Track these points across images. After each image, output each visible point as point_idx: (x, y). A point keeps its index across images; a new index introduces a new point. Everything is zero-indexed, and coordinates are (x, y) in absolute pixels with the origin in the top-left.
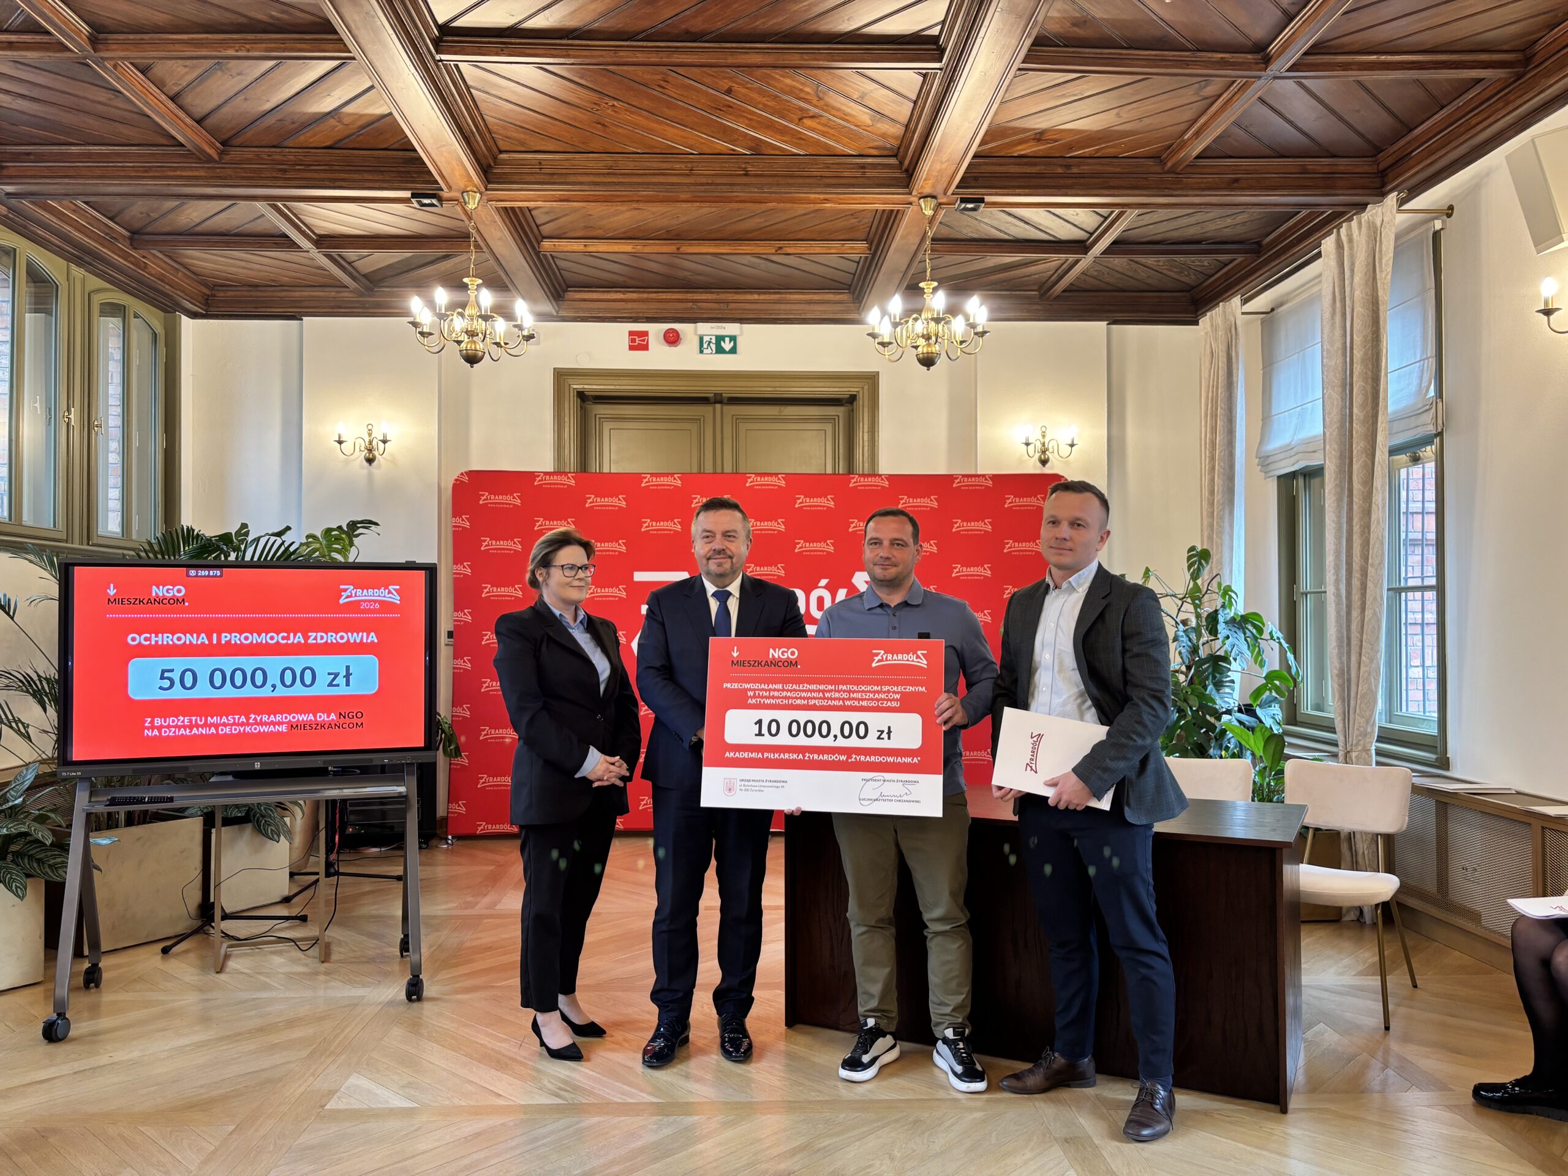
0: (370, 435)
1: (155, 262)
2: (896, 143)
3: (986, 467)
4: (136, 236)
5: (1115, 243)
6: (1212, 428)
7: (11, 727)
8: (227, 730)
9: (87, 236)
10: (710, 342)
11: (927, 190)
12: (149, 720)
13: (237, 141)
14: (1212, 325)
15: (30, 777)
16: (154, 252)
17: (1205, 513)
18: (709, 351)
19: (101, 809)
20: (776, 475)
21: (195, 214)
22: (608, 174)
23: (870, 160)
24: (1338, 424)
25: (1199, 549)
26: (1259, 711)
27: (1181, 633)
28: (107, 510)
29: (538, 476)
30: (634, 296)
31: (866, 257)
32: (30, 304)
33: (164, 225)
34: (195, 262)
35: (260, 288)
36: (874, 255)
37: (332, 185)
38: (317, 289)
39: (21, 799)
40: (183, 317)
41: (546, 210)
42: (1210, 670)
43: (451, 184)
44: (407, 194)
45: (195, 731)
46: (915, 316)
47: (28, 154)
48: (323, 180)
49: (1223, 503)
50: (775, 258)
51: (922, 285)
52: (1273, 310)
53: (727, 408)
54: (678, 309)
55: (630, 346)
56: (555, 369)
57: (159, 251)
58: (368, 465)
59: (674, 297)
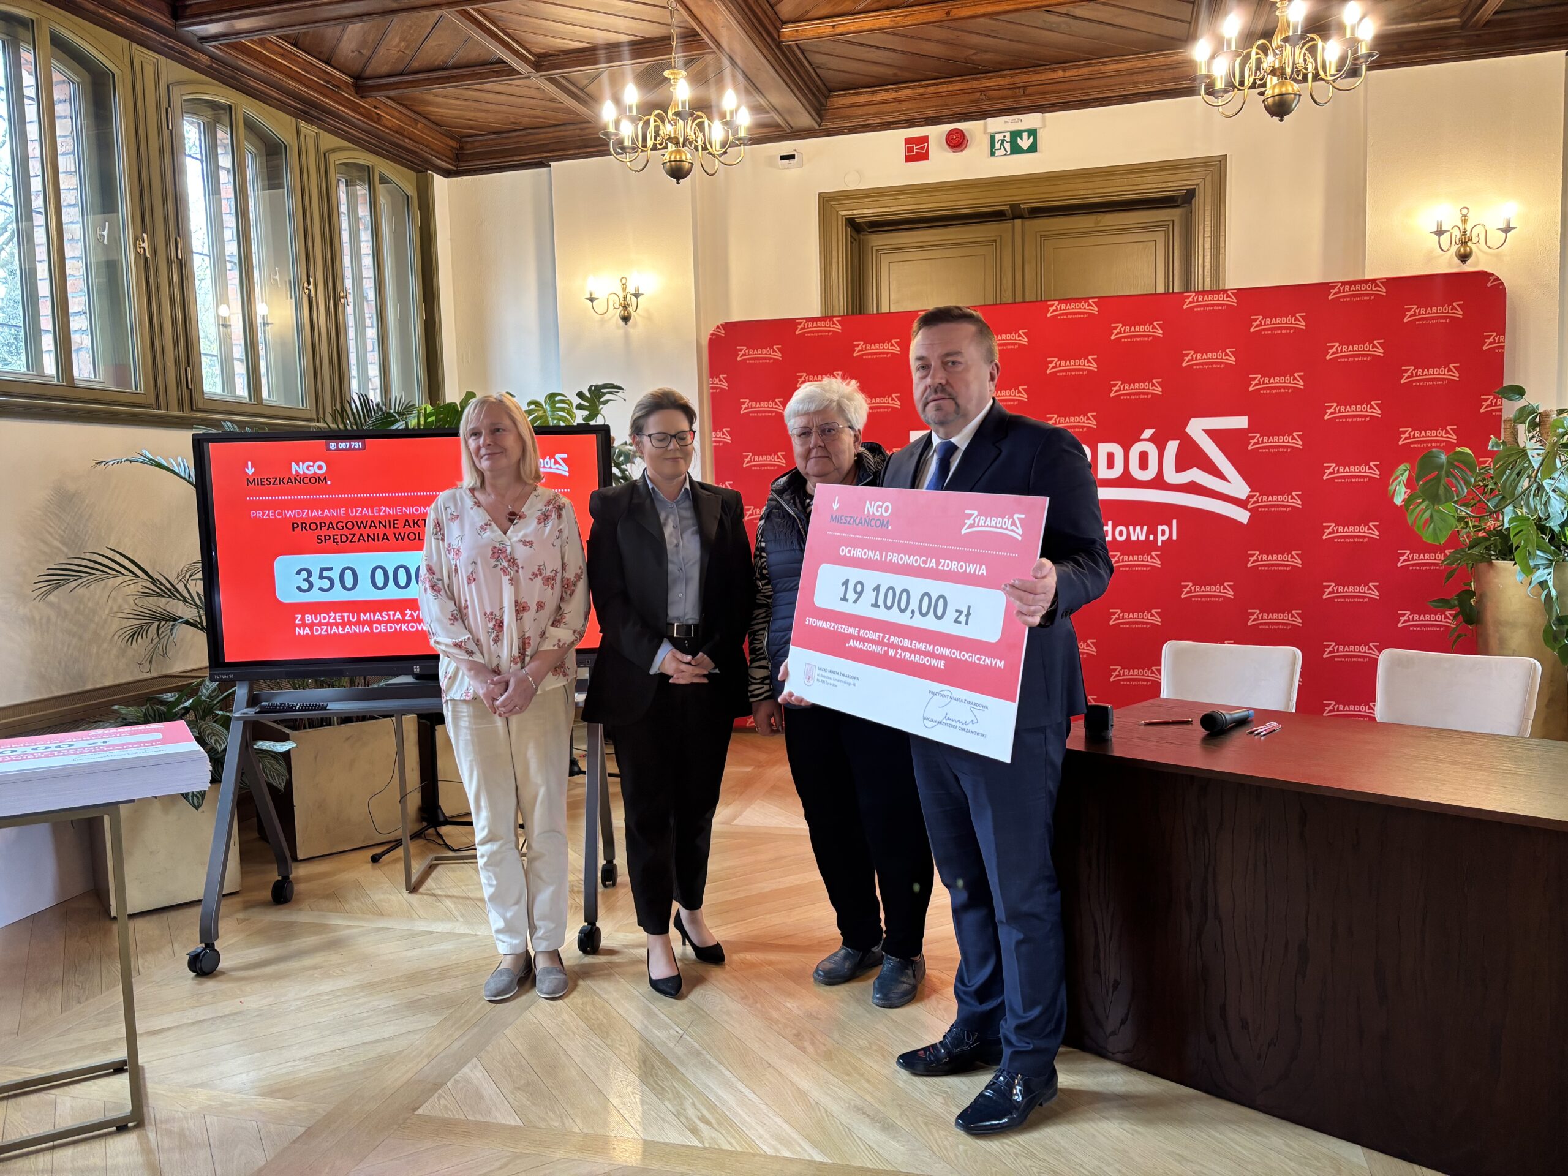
3: (1377, 269)
8: (382, 628)
9: (304, 85)
10: (1003, 141)
12: (299, 616)
16: (384, 100)
18: (1003, 152)
20: (1086, 299)
29: (800, 323)
30: (909, 92)
35: (504, 135)
38: (562, 128)
40: (433, 175)
45: (347, 629)
46: (1260, 42)
53: (1028, 223)
54: (962, 103)
55: (906, 157)
56: (820, 194)
57: (388, 98)
58: (623, 323)
59: (956, 88)
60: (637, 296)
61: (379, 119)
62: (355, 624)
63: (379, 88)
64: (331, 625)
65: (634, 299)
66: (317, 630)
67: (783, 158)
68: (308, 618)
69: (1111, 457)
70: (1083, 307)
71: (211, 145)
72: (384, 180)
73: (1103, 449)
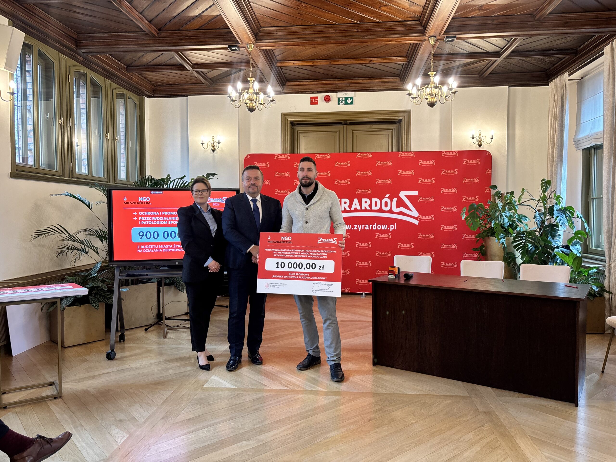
0: (213, 141)
1: (135, 77)
2: (419, 15)
3: (455, 148)
4: (128, 67)
5: (512, 52)
6: (554, 129)
7: (92, 249)
8: (166, 250)
9: (111, 68)
10: (342, 100)
11: (432, 34)
12: (139, 246)
13: (163, 29)
14: (555, 86)
15: (99, 266)
16: (135, 73)
17: (549, 165)
18: (342, 103)
19: (124, 277)
21: (149, 58)
22: (303, 34)
23: (408, 23)
24: (610, 126)
25: (546, 180)
26: (571, 247)
27: (537, 215)
28: (121, 171)
29: (276, 155)
30: (312, 83)
31: (406, 63)
32: (92, 94)
33: (137, 63)
34: (149, 76)
35: (172, 86)
36: (409, 62)
37: (199, 44)
38: (193, 85)
39: (96, 274)
40: (145, 97)
41: (279, 50)
42: (550, 230)
43: (243, 41)
44: (226, 46)
45: (155, 250)
46: (426, 86)
47: (90, 37)
48: (195, 42)
49: (558, 161)
50: (369, 65)
51: (429, 73)
52: (582, 78)
53: (348, 126)
54: (330, 87)
55: (311, 103)
56: (282, 113)
57: (137, 73)
58: (213, 152)
59: (328, 83)
60: (219, 143)
61: (131, 79)
63: (135, 69)
64: (149, 249)
66: (145, 251)
68: (142, 247)
69: (376, 203)
70: (368, 155)
72: (129, 99)
73: (374, 200)
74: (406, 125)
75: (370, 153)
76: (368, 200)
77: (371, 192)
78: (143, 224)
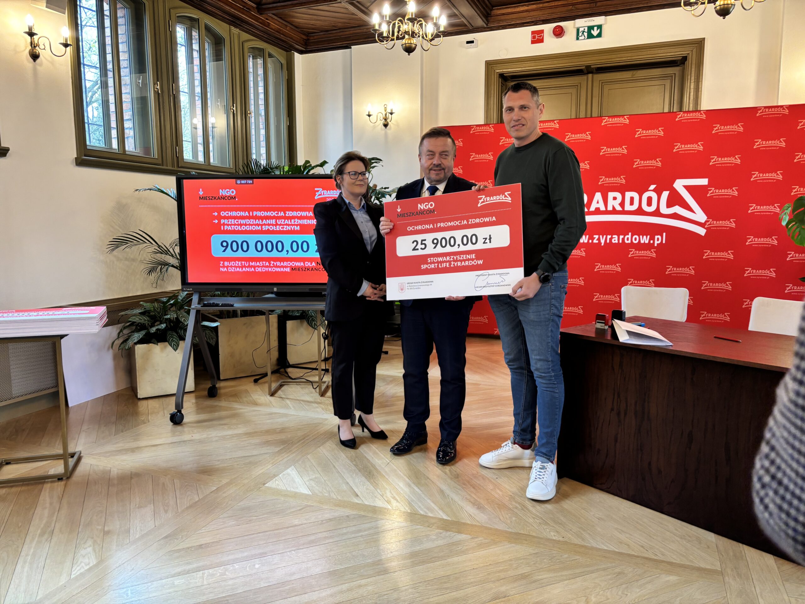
1: (273, 21)
8: (260, 269)
10: (584, 32)
12: (222, 262)
16: (271, 15)
18: (583, 37)
20: (623, 116)
29: (473, 128)
30: (534, 6)
35: (330, 32)
38: (358, 28)
40: (294, 53)
45: (244, 269)
53: (595, 76)
54: (562, 12)
55: (532, 41)
56: (486, 61)
57: (273, 14)
58: (385, 128)
59: (559, 4)
60: (391, 114)
61: (268, 25)
62: (248, 267)
63: (269, 9)
64: (237, 267)
65: (390, 115)
66: (230, 269)
67: (468, 42)
68: (226, 264)
69: (632, 199)
70: (621, 120)
71: (189, 38)
72: (270, 56)
73: (628, 195)
74: (693, 66)
75: (625, 117)
76: (618, 195)
77: (624, 181)
78: (227, 229)
